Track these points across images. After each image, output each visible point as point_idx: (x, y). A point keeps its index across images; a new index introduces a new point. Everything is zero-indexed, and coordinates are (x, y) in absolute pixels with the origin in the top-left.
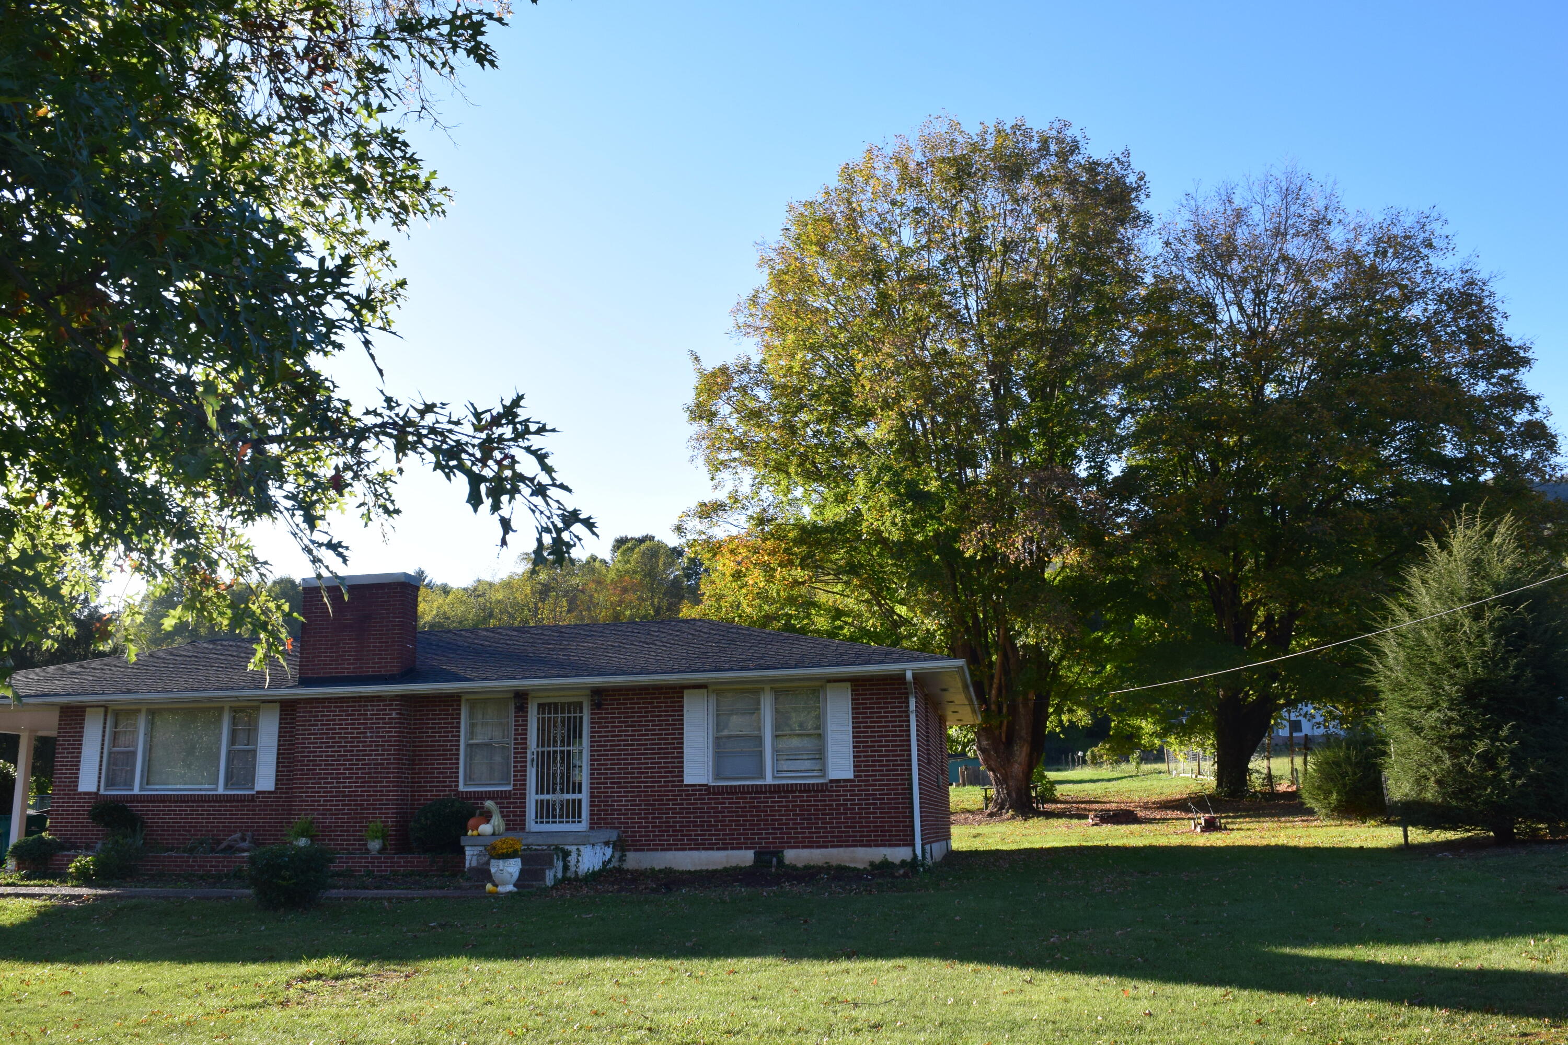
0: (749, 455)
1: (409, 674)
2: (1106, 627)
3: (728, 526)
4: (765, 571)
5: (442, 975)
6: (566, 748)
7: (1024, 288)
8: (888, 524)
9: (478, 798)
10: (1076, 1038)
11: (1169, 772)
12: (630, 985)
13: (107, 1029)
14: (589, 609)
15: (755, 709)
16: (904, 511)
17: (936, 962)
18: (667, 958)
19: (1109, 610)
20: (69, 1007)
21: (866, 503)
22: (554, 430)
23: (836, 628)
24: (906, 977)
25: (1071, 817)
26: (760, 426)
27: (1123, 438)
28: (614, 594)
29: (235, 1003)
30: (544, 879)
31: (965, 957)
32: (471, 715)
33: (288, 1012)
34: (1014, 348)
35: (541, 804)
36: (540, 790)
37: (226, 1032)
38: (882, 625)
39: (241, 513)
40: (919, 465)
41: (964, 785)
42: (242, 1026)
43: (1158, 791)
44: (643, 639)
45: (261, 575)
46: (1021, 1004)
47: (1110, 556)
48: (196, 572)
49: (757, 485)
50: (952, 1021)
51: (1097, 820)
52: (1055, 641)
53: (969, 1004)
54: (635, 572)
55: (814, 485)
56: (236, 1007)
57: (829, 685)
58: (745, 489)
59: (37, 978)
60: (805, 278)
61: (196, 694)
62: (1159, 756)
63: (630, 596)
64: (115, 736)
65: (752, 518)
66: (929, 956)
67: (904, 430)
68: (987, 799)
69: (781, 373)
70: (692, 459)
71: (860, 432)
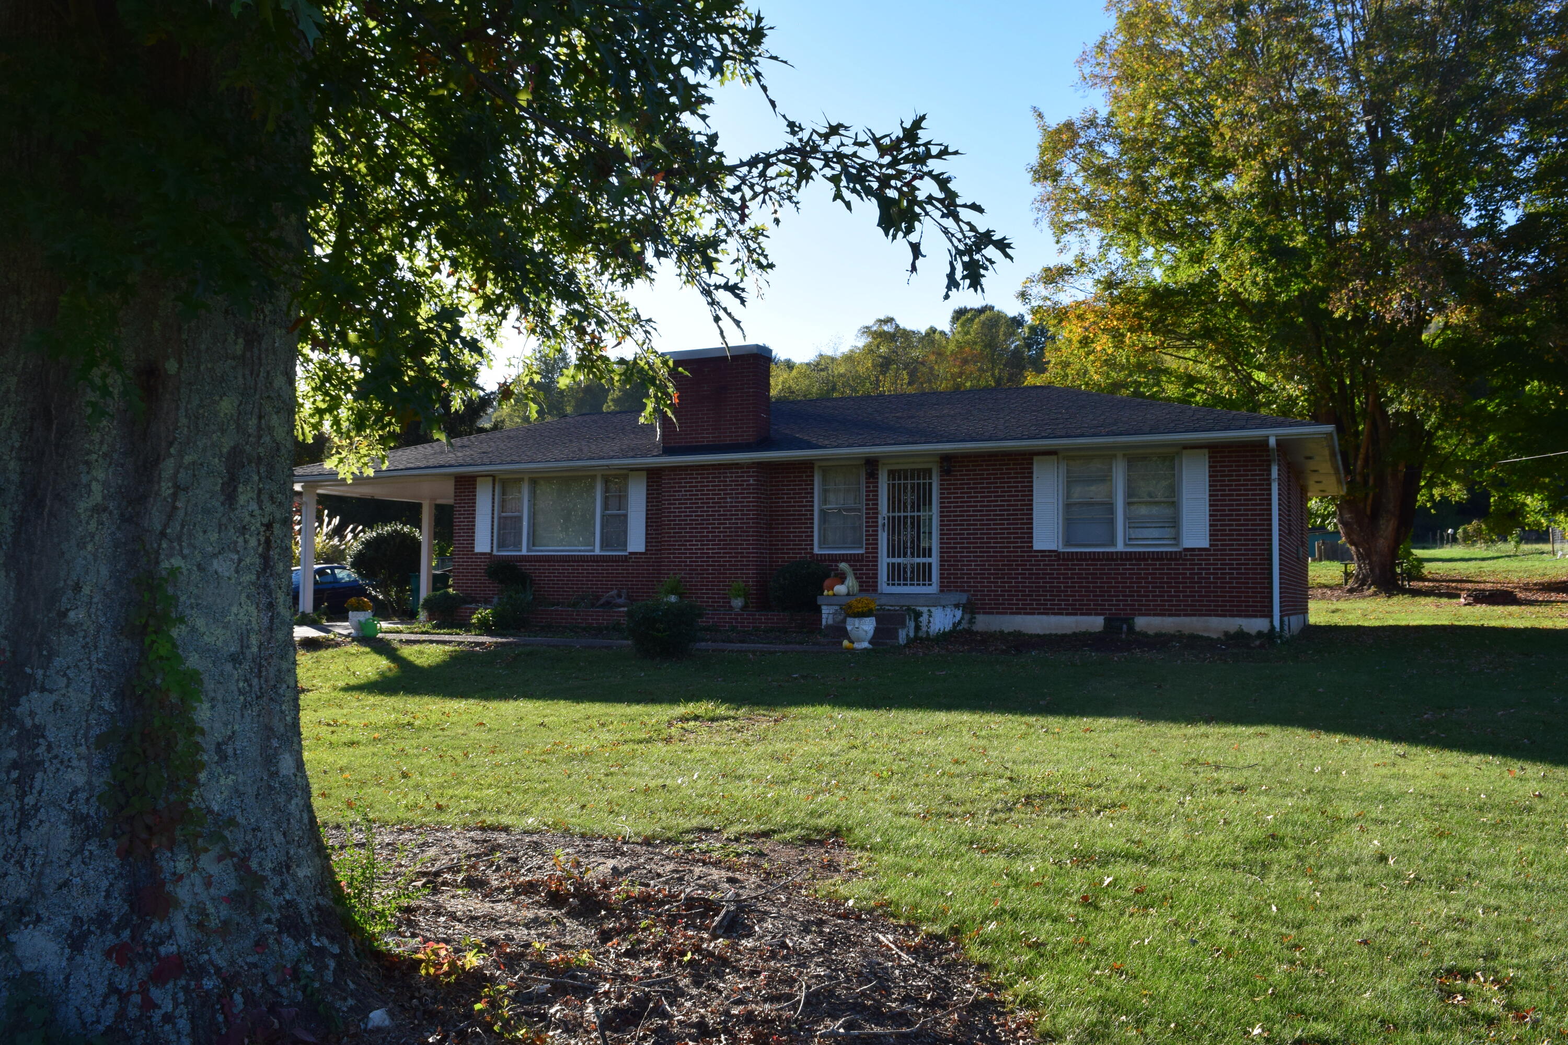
0: (1096, 215)
1: (765, 443)
2: (1491, 394)
3: (1074, 291)
4: (1114, 337)
5: (809, 721)
6: (916, 514)
7: (1410, 14)
8: (1248, 283)
9: (832, 561)
10: (1457, 814)
11: (1554, 553)
12: (989, 738)
13: (519, 755)
14: (930, 381)
15: (1105, 478)
16: (1266, 269)
17: (1300, 731)
18: (1023, 714)
19: (1495, 375)
20: (484, 736)
21: (1224, 261)
22: (956, 153)
23: (1188, 395)
24: (1268, 744)
25: (1440, 595)
26: (1108, 184)
27: (1521, 182)
28: (954, 366)
29: (625, 737)
30: (897, 638)
31: (1332, 727)
32: (824, 481)
33: (670, 747)
34: (1396, 83)
35: (892, 567)
36: (892, 553)
37: (620, 762)
38: (1238, 392)
39: (620, 276)
40: (1283, 219)
41: (1321, 560)
42: (633, 758)
43: (1541, 571)
44: (990, 406)
45: (646, 332)
46: (1393, 776)
47: (1501, 315)
48: (585, 332)
49: (1105, 247)
50: (1321, 788)
51: (1471, 600)
52: (1433, 408)
53: (1337, 773)
54: (975, 343)
55: (1166, 245)
56: (626, 741)
57: (1185, 452)
58: (1092, 251)
59: (455, 711)
60: (1159, 19)
61: (571, 464)
62: (1541, 536)
63: (970, 368)
64: (503, 502)
65: (1099, 281)
66: (1293, 725)
67: (1266, 182)
68: (1347, 575)
69: (1131, 126)
70: (1037, 221)
71: (1217, 185)
